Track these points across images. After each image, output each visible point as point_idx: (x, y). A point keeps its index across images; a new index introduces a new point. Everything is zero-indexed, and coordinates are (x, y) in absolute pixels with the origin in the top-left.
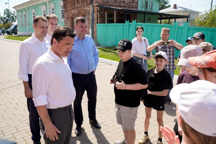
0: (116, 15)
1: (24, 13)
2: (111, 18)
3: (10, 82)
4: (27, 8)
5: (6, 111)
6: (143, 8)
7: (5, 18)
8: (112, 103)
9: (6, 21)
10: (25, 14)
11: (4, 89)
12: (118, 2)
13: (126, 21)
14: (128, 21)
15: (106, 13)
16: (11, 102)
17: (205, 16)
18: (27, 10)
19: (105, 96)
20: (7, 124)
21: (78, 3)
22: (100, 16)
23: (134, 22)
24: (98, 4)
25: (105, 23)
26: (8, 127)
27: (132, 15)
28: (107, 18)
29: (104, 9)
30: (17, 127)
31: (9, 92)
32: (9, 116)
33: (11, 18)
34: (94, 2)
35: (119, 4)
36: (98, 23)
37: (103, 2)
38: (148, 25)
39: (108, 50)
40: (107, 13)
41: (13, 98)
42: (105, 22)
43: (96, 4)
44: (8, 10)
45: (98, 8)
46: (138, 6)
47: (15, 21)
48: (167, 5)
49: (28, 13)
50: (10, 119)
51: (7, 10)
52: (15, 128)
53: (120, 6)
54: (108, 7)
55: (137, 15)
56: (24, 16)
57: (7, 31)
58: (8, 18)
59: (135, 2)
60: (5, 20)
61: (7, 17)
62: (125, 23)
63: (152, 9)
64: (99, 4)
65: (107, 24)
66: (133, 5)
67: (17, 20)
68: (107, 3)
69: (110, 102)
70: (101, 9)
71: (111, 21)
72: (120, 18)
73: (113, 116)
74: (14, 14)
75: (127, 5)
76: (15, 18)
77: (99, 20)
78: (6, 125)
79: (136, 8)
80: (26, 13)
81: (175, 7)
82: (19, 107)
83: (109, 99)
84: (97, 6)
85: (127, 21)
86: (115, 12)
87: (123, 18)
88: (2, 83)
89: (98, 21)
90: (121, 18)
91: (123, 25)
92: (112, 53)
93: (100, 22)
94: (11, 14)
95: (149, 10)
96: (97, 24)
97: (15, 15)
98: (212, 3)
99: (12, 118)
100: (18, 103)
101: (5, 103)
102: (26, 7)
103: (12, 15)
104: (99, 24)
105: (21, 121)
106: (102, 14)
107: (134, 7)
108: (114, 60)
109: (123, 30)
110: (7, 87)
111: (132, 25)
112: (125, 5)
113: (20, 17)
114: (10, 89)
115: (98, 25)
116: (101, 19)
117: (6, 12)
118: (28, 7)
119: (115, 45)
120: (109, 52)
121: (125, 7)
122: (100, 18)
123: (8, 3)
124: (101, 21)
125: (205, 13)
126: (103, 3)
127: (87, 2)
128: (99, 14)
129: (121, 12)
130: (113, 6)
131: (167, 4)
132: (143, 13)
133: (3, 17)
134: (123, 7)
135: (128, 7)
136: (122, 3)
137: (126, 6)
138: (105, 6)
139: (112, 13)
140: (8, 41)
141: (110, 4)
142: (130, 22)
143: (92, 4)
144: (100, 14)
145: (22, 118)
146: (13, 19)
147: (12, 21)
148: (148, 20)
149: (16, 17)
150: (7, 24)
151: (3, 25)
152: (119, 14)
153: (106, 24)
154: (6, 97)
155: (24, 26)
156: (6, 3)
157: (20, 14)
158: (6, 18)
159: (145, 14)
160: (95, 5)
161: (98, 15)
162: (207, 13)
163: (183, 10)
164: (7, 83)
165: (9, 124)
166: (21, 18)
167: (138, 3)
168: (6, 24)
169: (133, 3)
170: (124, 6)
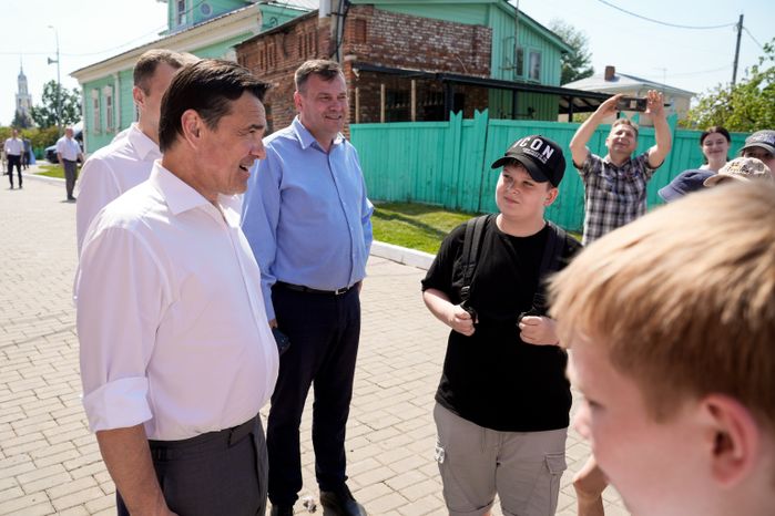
0: (417, 97)
1: (107, 90)
2: (398, 106)
3: (41, 319)
4: (116, 77)
5: (15, 425)
6: (506, 73)
7: (44, 111)
8: (415, 402)
9: (48, 121)
10: (111, 95)
11: (16, 344)
12: (423, 52)
13: (452, 113)
14: (461, 112)
15: (383, 86)
16: (38, 391)
17: (718, 103)
18: (117, 83)
19: (388, 376)
20: (15, 477)
21: (286, 54)
22: (360, 99)
23: (480, 117)
24: (354, 57)
25: (377, 120)
26: (17, 491)
27: (471, 97)
28: (386, 104)
29: (375, 76)
30: (54, 493)
31: (35, 356)
32: (26, 448)
33: (65, 112)
34: (341, 50)
35: (426, 59)
36: (353, 122)
37: (373, 52)
38: (529, 128)
39: (390, 213)
40: (386, 89)
41: (46, 377)
42: (379, 118)
43: (348, 58)
44: (55, 86)
45: (354, 70)
46: (490, 64)
47: (77, 121)
48: (581, 70)
49: (121, 90)
50: (28, 458)
51: (52, 84)
52: (42, 497)
53: (431, 66)
54: (388, 66)
55: (487, 98)
56: (105, 102)
57: (51, 152)
58: (54, 111)
59: (481, 54)
60: (46, 117)
61: (52, 107)
62: (448, 119)
63: (537, 76)
64: (359, 58)
65: (387, 125)
66: (474, 64)
67: (82, 118)
68: (385, 56)
69: (407, 396)
70: (366, 75)
71: (398, 115)
72: (430, 103)
73: (424, 455)
74: (74, 100)
75: (452, 61)
76: (77, 110)
77: (357, 110)
78: (10, 482)
79: (483, 73)
80: (114, 91)
81: (610, 74)
82: (67, 412)
83: (406, 387)
84: (353, 64)
85: (456, 113)
86: (413, 82)
87: (441, 103)
88: (13, 323)
89: (353, 114)
90: (436, 103)
91: (440, 128)
92: (404, 223)
93: (361, 117)
94: (66, 96)
95: (526, 78)
96: (352, 126)
97: (79, 101)
98: (736, 62)
99: (34, 455)
100: (63, 398)
101: (15, 396)
102: (113, 71)
103: (68, 102)
104: (357, 126)
105: (70, 467)
106: (367, 91)
107: (476, 68)
108: (412, 247)
109: (442, 145)
110: (31, 336)
111: (472, 127)
112: (448, 61)
113: (93, 103)
114: (41, 344)
115: (354, 130)
116: (365, 108)
117: (50, 92)
118: (119, 73)
119: (413, 196)
120: (391, 218)
121: (447, 68)
122: (361, 105)
123: (57, 62)
124: (364, 115)
125: (717, 93)
126: (371, 55)
127: (316, 50)
128: (357, 90)
129: (434, 85)
130: (407, 65)
131: (580, 66)
132: (510, 89)
133: (38, 108)
134: (438, 67)
135: (458, 70)
136: (437, 54)
137: (450, 64)
138: (380, 65)
139: (403, 88)
140: (50, 183)
141: (394, 57)
142: (464, 117)
143: (335, 56)
144: (361, 91)
145: (75, 454)
146: (72, 115)
147: (66, 122)
148: (526, 112)
149: (79, 107)
150: (52, 129)
151: (37, 132)
152: (429, 92)
153: (383, 125)
154: (21, 372)
155: (104, 135)
156: (50, 61)
157: (94, 94)
158: (49, 110)
159: (515, 91)
160: (346, 63)
161: (353, 94)
162: (723, 93)
163: (637, 86)
164: (30, 321)
165: (22, 479)
166: (96, 107)
167: (490, 55)
168: (48, 130)
169: (474, 54)
170: (445, 64)
